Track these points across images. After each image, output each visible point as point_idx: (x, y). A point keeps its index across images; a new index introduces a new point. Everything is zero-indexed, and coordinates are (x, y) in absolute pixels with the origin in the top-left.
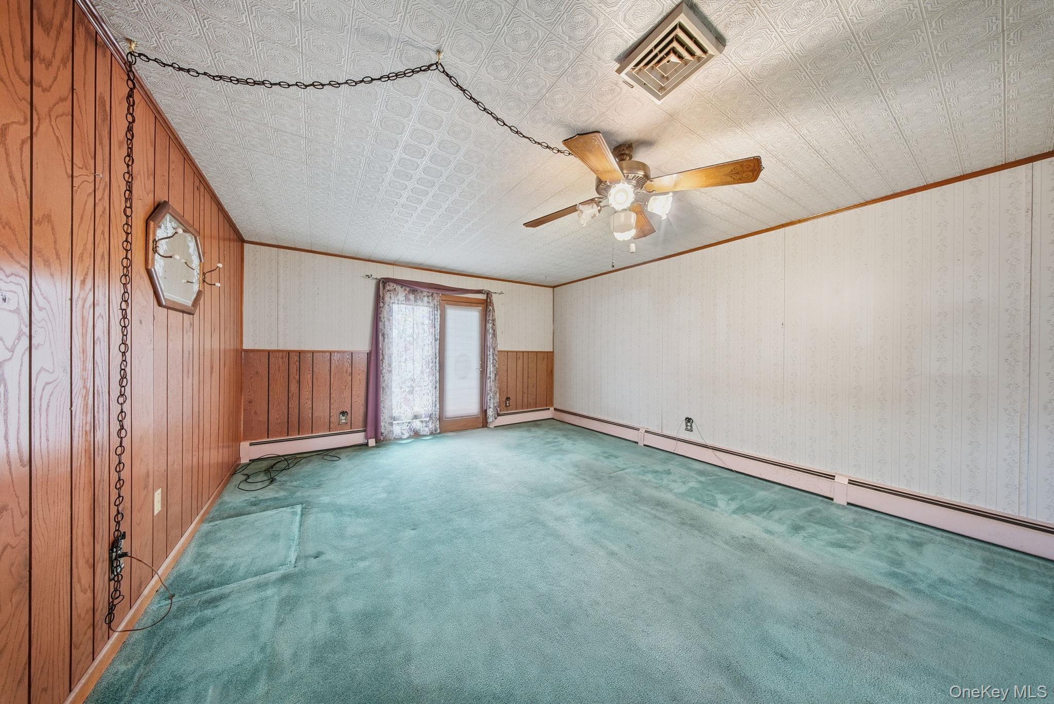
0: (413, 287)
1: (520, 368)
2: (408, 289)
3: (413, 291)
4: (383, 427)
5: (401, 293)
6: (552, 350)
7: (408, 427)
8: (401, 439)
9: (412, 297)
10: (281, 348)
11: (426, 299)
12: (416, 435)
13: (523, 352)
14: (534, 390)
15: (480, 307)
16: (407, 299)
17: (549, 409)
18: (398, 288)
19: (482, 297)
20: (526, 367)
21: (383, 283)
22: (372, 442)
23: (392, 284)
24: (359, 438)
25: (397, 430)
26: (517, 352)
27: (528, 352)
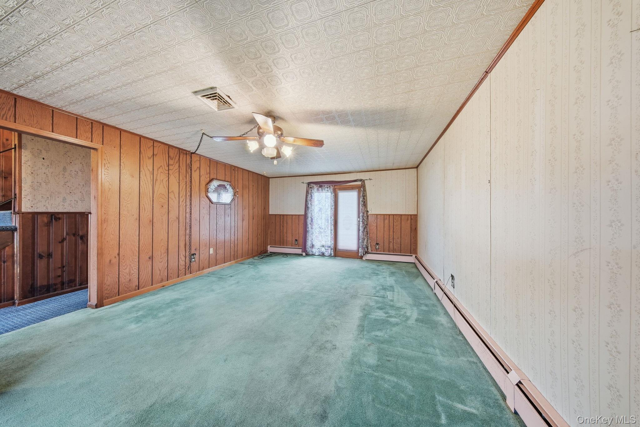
0: (320, 184)
1: (387, 225)
2: (318, 186)
3: (321, 186)
4: (307, 248)
5: (316, 187)
6: (416, 214)
7: (318, 250)
8: (315, 255)
9: (320, 189)
10: (278, 214)
11: (326, 189)
12: (323, 255)
13: (389, 215)
14: (399, 241)
15: (357, 189)
16: (318, 189)
17: (412, 256)
18: (315, 186)
19: (359, 183)
20: (391, 225)
21: (309, 184)
22: (304, 254)
23: (312, 184)
24: (299, 251)
25: (315, 251)
26: (384, 215)
27: (393, 215)
